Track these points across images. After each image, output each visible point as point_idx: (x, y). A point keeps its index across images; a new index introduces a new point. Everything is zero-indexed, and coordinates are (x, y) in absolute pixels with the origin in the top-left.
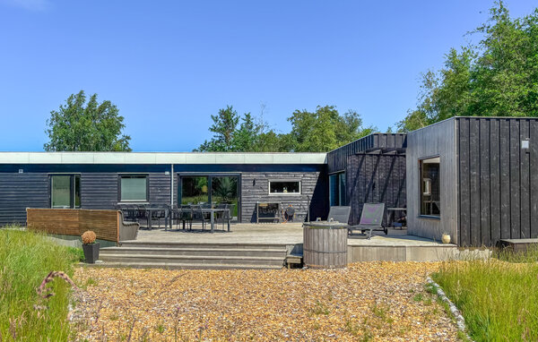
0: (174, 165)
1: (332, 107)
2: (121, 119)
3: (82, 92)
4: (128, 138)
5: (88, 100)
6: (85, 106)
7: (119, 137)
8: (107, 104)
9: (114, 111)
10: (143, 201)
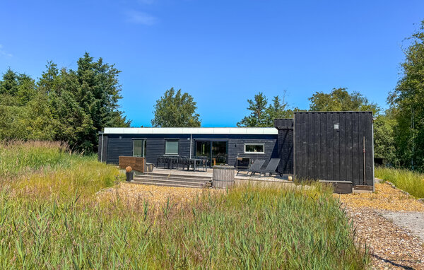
1: (344, 89)
2: (194, 103)
3: (172, 89)
4: (198, 115)
5: (176, 93)
6: (174, 96)
7: (193, 115)
8: (186, 95)
9: (190, 99)
10: (176, 154)
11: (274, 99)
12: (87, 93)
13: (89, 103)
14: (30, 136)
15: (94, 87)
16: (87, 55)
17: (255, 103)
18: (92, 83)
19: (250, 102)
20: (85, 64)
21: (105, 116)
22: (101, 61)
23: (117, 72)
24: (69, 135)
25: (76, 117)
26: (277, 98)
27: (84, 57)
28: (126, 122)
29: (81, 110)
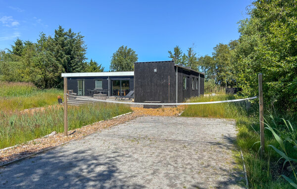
0: (110, 76)
2: (137, 55)
10: (101, 88)
11: (189, 50)
12: (60, 51)
13: (62, 58)
14: (23, 79)
15: (64, 48)
16: (60, 27)
17: (173, 53)
18: (63, 45)
19: (170, 52)
20: (59, 33)
21: (74, 66)
22: (70, 31)
23: (82, 37)
24: (52, 78)
25: (55, 67)
26: (190, 49)
27: (59, 29)
28: (101, 68)
29: (57, 62)
